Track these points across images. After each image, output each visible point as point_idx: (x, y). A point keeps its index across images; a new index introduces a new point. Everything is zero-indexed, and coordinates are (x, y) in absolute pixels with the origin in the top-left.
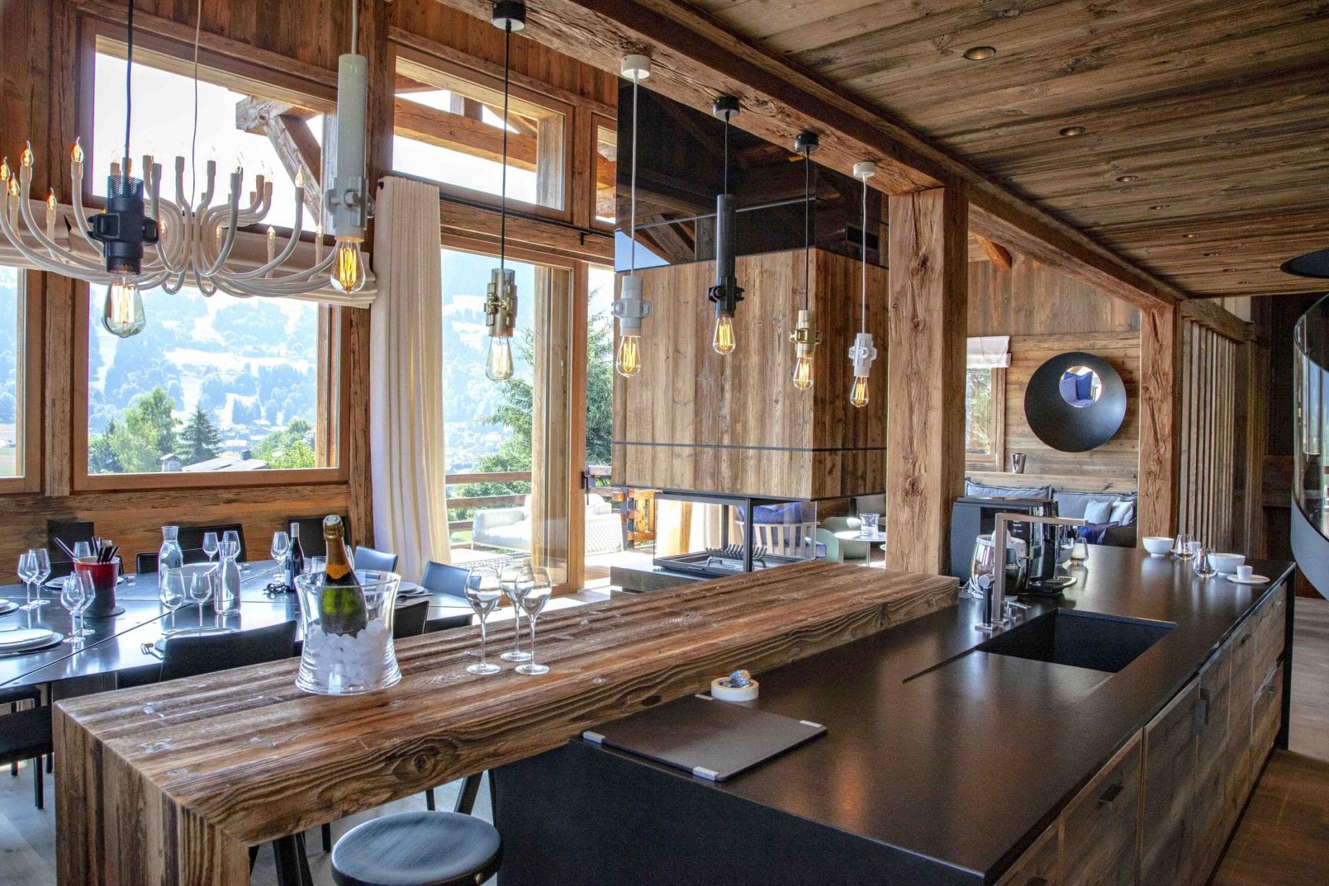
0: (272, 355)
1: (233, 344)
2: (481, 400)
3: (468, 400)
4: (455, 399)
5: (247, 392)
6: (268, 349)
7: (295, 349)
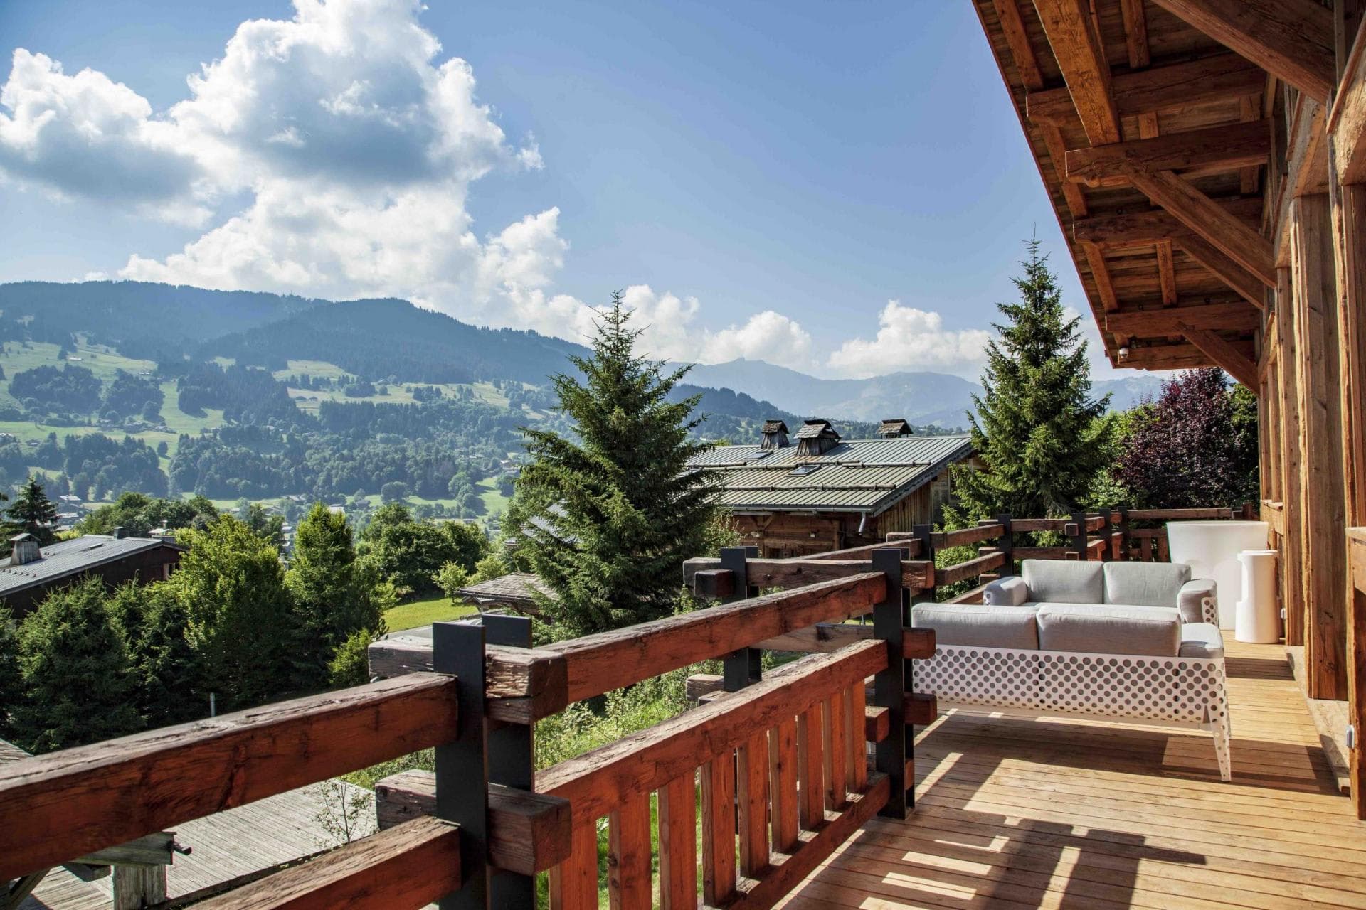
0: (82, 424)
1: (34, 411)
2: (322, 471)
3: (307, 471)
4: (292, 470)
5: (52, 465)
6: (76, 417)
7: (109, 417)
